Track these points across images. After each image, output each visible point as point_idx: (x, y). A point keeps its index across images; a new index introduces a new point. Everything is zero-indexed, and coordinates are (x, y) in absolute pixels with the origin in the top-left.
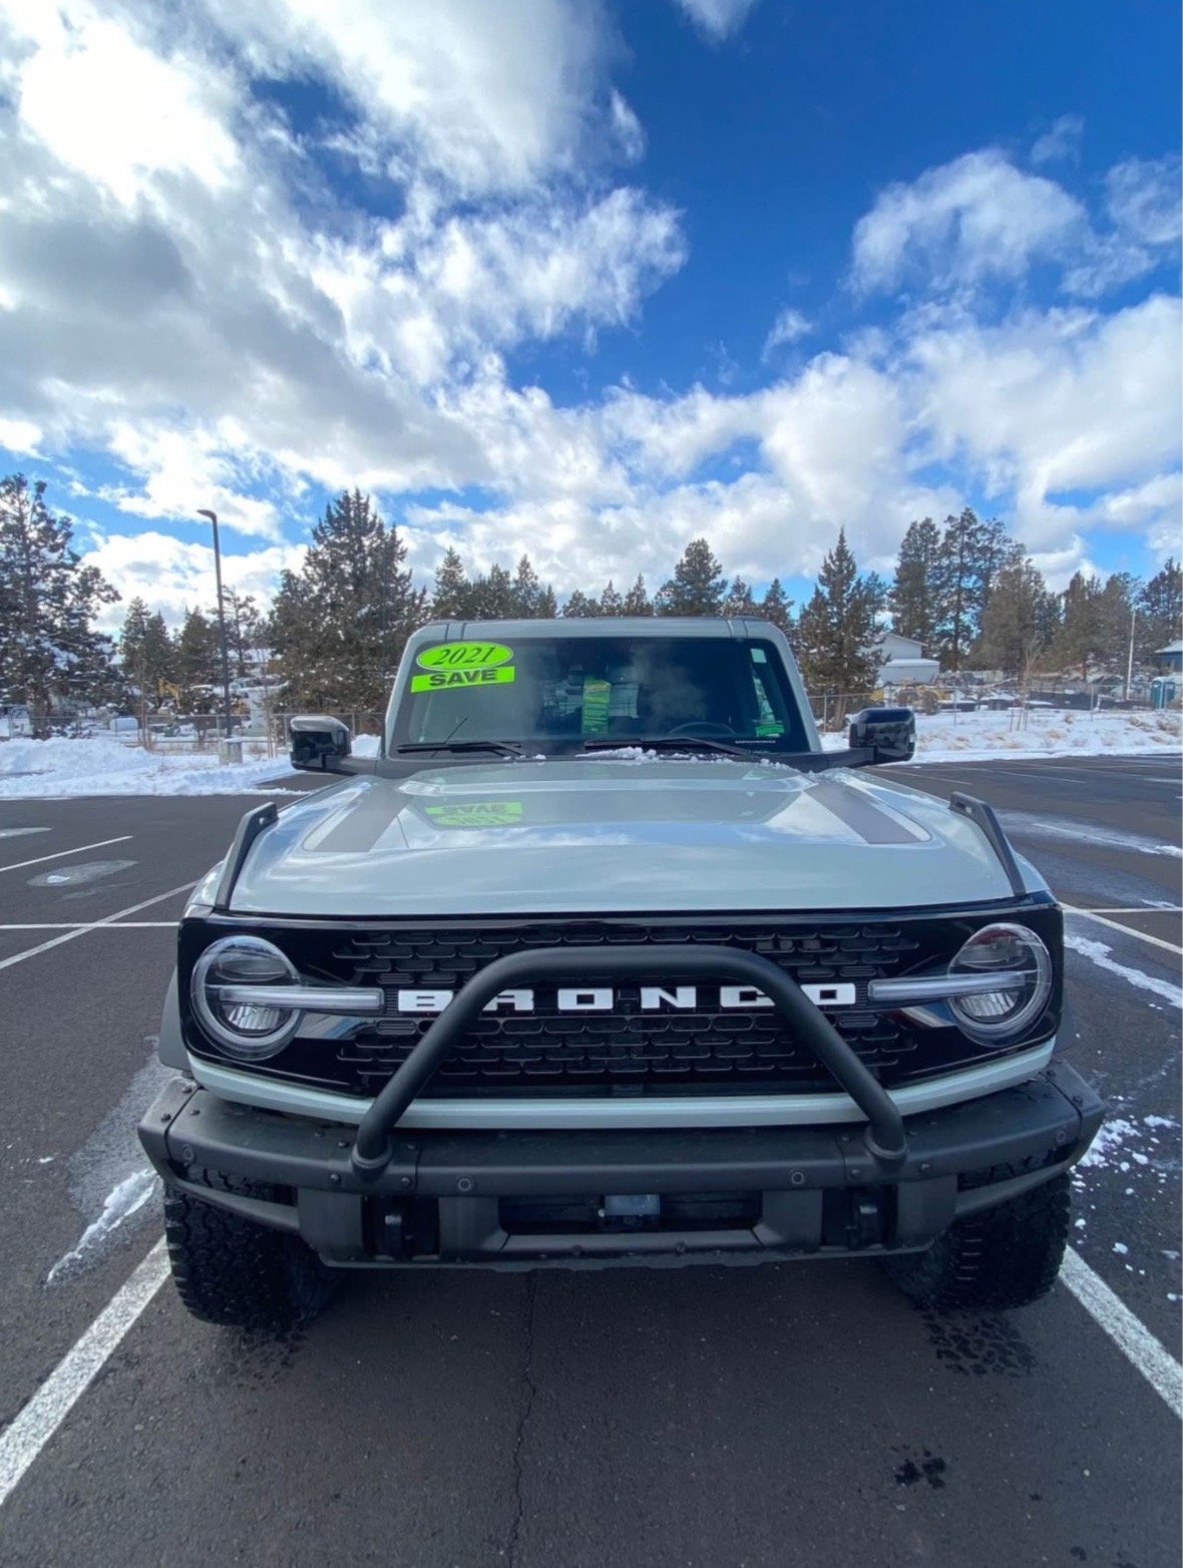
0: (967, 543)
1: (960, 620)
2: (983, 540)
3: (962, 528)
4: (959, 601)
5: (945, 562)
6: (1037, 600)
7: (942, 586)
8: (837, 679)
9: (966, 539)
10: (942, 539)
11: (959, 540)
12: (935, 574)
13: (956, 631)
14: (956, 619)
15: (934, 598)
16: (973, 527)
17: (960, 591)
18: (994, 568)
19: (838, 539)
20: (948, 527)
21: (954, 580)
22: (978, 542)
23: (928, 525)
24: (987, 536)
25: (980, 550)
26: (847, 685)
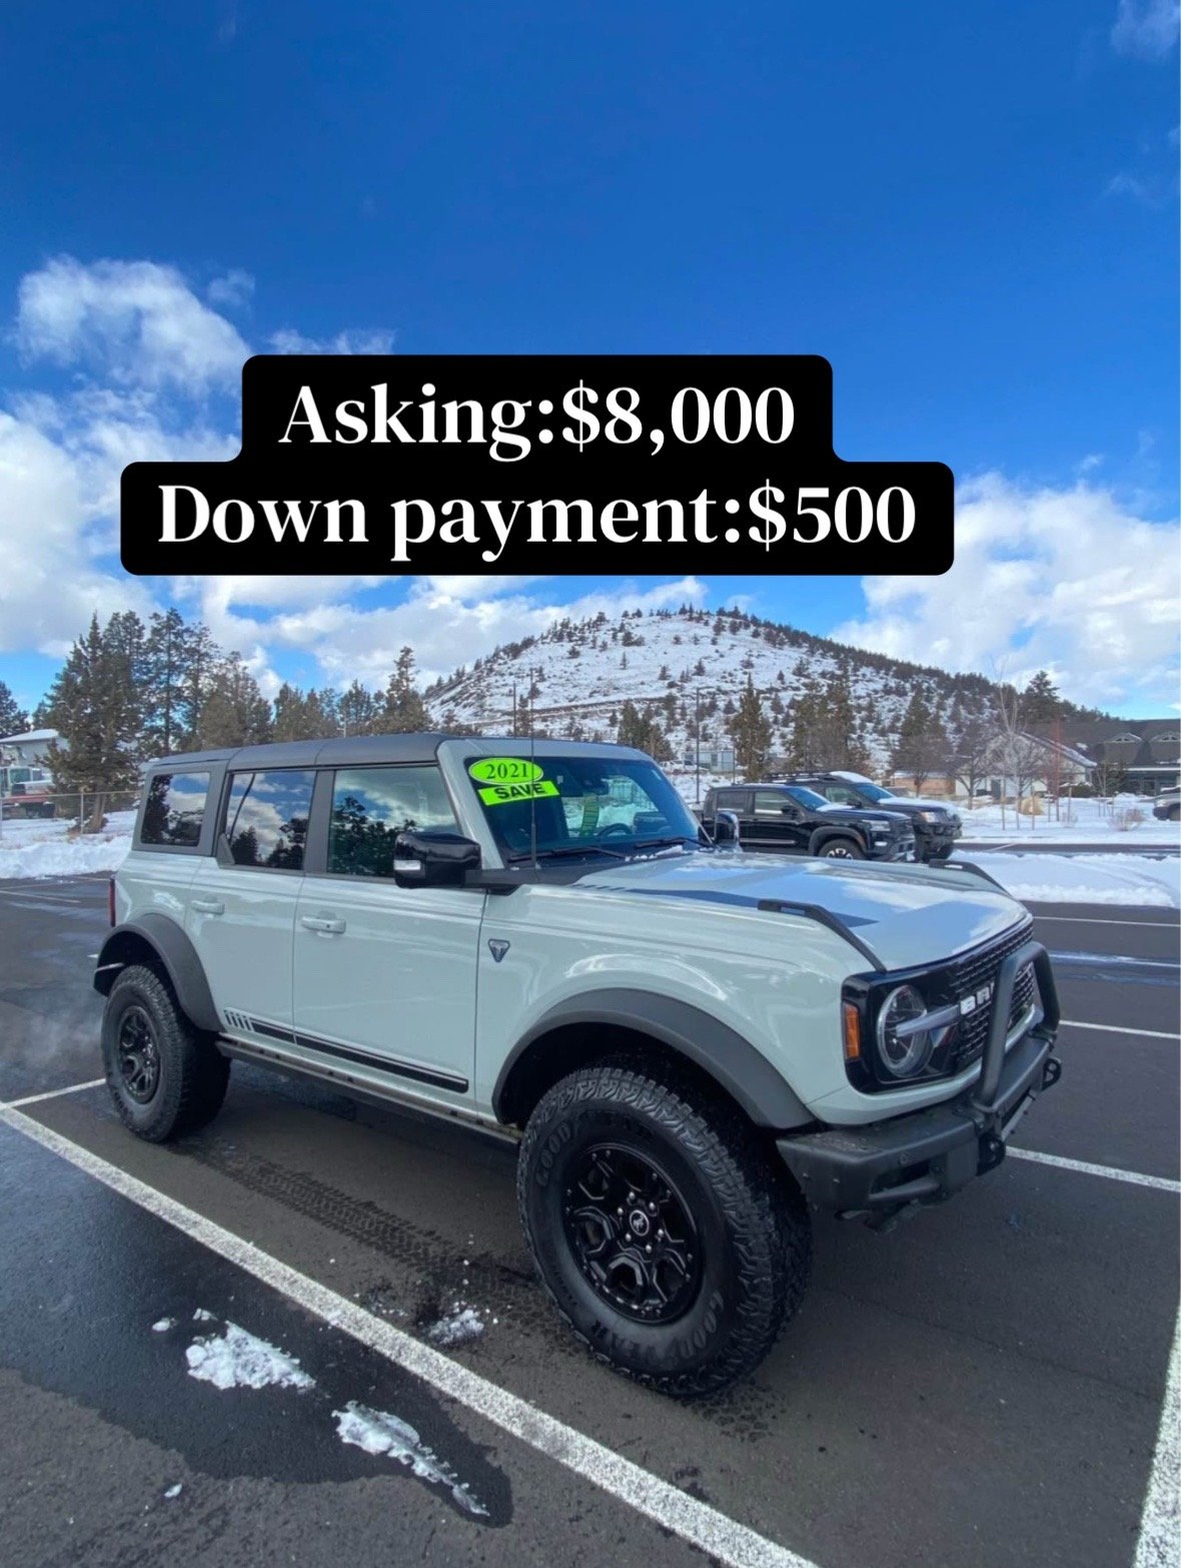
0: (174, 643)
1: (171, 718)
2: (190, 642)
3: (170, 627)
4: (168, 699)
5: (152, 658)
6: (254, 705)
7: (150, 682)
8: (96, 776)
9: (172, 637)
10: (147, 635)
11: (166, 638)
12: (141, 668)
13: (167, 727)
14: (166, 716)
15: (143, 693)
16: (179, 627)
17: (169, 688)
18: (202, 670)
19: (91, 625)
20: (154, 623)
21: (163, 677)
22: (185, 643)
23: (131, 617)
24: (195, 639)
25: (187, 650)
26: (106, 782)
